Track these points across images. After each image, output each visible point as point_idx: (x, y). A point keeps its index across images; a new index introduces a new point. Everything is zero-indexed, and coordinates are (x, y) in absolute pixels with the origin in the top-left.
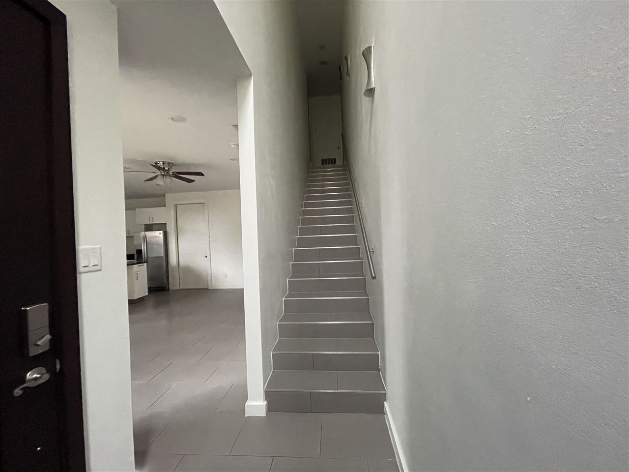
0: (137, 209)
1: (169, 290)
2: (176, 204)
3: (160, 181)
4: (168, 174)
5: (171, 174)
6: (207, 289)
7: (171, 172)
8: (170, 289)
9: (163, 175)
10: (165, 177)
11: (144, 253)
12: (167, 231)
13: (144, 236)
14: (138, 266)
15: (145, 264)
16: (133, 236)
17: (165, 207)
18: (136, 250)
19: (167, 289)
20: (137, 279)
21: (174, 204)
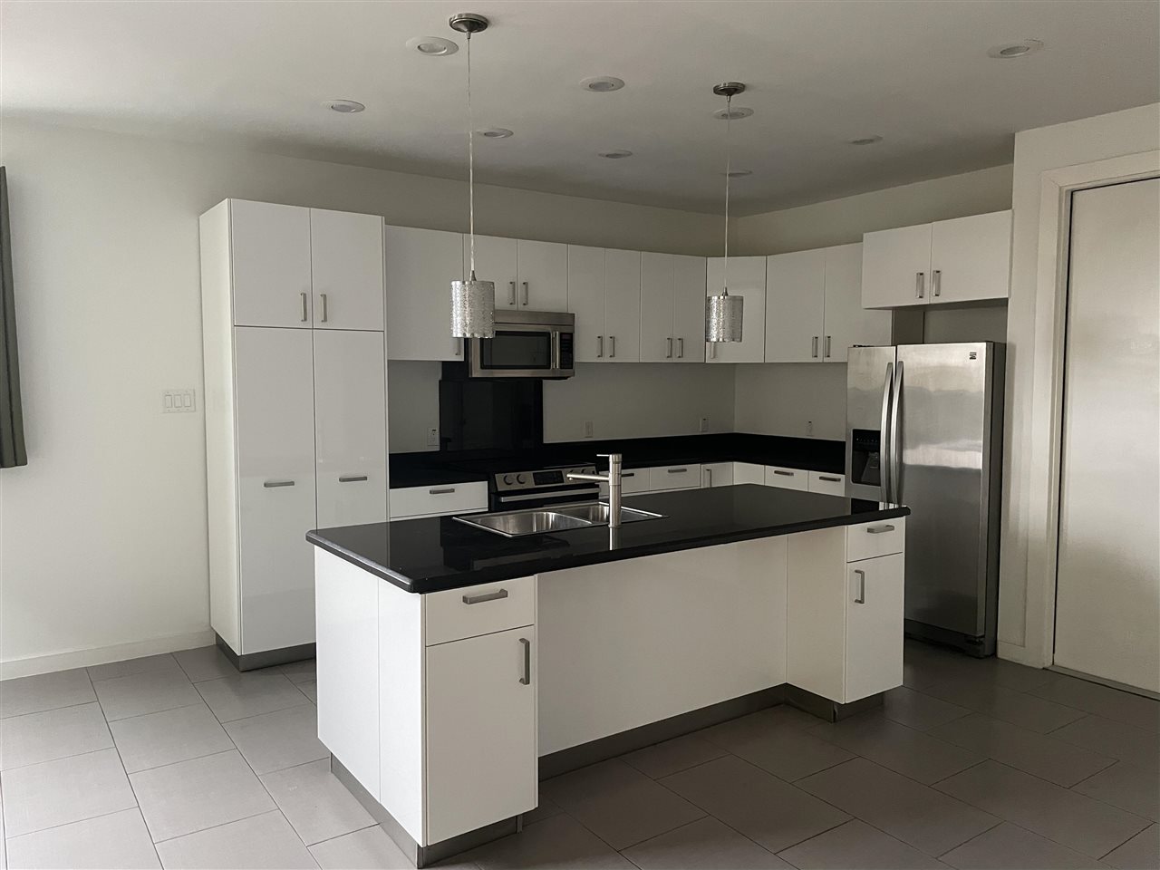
0: (865, 234)
1: (998, 655)
8: (1003, 655)
11: (887, 449)
12: (1009, 339)
13: (890, 364)
14: (870, 530)
15: (900, 523)
16: (846, 363)
17: (1010, 211)
18: (854, 431)
19: (988, 652)
20: (861, 602)
21: (1060, 188)
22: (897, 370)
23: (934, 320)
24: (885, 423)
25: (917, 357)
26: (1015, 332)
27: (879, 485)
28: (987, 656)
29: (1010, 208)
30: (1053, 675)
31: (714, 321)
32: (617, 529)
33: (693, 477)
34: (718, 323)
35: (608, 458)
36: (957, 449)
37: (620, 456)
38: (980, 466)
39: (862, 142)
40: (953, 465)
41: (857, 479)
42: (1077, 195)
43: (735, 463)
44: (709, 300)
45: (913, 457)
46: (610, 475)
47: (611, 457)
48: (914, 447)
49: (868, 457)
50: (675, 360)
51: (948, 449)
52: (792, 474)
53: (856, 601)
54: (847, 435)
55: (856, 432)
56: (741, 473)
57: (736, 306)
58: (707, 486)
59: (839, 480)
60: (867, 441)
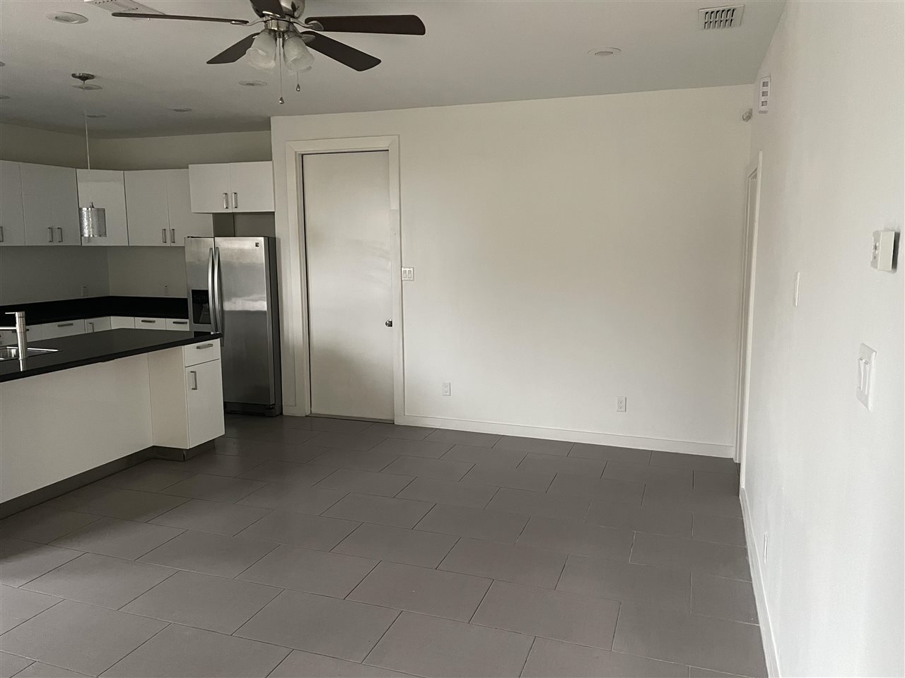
0: (189, 165)
1: (281, 413)
2: (302, 151)
3: (262, 58)
4: (291, 31)
5: (301, 29)
6: (390, 424)
7: (302, 20)
8: (285, 413)
9: (275, 34)
10: (280, 41)
11: (213, 301)
12: (276, 236)
13: (211, 249)
14: (198, 348)
15: (217, 342)
16: (184, 247)
17: (271, 162)
18: (193, 291)
19: (278, 413)
20: (195, 389)
21: (296, 152)
22: (216, 251)
23: (239, 222)
24: (211, 285)
25: (226, 244)
26: (279, 231)
27: (210, 323)
28: (277, 415)
29: (271, 160)
30: (311, 418)
31: (85, 223)
32: (25, 360)
33: (80, 327)
34: (89, 225)
35: (15, 315)
36: (253, 300)
37: (24, 312)
38: (266, 309)
39: (181, 111)
40: (252, 309)
41: (196, 321)
42: (304, 156)
43: (112, 317)
44: (80, 210)
45: (228, 306)
46: (17, 325)
47: (17, 313)
48: (229, 299)
49: (202, 307)
50: (56, 244)
51: (249, 300)
52: (154, 322)
53: (193, 389)
54: (188, 293)
55: (194, 292)
56: (117, 323)
57: (100, 214)
58: (91, 331)
59: (186, 323)
60: (201, 297)
